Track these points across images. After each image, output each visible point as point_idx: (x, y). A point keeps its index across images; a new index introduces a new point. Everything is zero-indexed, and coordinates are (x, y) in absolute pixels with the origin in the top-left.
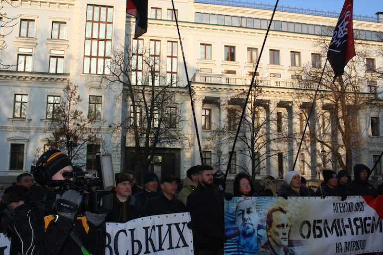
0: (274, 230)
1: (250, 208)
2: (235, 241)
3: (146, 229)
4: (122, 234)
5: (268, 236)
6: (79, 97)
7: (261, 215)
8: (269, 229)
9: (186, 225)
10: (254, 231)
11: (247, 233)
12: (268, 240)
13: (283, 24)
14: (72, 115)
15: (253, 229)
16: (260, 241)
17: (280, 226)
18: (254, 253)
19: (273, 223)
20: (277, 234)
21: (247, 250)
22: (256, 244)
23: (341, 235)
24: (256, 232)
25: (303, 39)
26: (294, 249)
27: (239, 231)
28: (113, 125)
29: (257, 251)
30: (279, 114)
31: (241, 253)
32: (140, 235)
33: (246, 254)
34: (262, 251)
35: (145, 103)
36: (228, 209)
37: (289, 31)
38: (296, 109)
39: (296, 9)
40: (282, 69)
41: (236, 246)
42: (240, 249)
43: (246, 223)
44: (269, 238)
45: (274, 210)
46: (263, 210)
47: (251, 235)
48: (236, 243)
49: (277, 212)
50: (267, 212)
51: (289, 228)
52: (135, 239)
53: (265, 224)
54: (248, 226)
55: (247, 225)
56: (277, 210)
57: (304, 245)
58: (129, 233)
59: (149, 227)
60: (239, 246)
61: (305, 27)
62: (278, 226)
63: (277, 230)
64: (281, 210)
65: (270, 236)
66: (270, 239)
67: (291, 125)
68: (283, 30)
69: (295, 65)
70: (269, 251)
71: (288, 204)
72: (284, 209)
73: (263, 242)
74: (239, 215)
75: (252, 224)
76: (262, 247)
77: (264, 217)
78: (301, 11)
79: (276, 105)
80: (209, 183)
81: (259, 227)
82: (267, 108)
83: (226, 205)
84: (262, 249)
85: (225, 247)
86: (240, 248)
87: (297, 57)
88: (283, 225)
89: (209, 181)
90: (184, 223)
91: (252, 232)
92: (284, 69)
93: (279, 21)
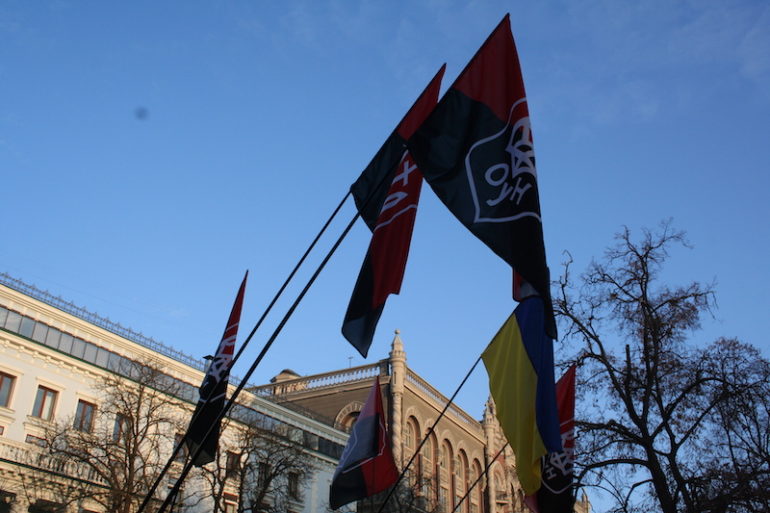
13: (38, 326)
25: (70, 368)
37: (47, 344)
39: (60, 300)
40: (10, 418)
61: (79, 346)
68: (34, 338)
69: (40, 416)
78: (81, 313)
87: (48, 400)
92: (14, 419)
93: (32, 319)
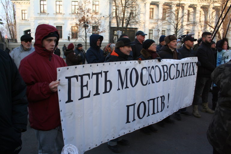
1: (228, 56)
3: (183, 64)
4: (173, 66)
6: (89, 1)
9: (196, 63)
14: (86, 10)
28: (105, 16)
30: (189, 11)
32: (180, 68)
35: (122, 4)
36: (218, 56)
38: (199, 9)
52: (178, 69)
58: (176, 66)
59: (184, 64)
67: (194, 18)
74: (223, 59)
79: (188, 6)
80: (210, 42)
82: (183, 8)
83: (218, 54)
90: (195, 63)
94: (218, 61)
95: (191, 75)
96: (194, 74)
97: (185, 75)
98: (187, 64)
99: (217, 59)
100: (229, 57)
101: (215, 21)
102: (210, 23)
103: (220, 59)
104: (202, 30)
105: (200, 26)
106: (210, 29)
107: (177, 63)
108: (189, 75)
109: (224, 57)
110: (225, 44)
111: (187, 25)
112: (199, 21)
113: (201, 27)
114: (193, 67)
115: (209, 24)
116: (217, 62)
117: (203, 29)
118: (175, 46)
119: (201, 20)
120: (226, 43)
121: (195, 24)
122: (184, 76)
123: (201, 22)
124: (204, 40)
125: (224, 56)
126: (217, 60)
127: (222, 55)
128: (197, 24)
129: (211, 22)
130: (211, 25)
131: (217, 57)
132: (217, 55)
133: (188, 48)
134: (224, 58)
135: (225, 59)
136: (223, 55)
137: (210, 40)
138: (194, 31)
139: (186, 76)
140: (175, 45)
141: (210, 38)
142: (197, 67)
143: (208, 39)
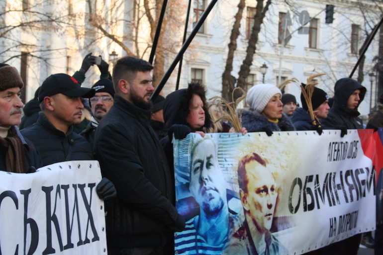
0: (253, 199)
1: (211, 157)
2: (192, 226)
3: (47, 190)
5: (245, 211)
7: (227, 170)
8: (245, 198)
10: (222, 205)
11: (212, 208)
12: (246, 220)
15: (221, 199)
16: (233, 223)
17: (262, 191)
18: (220, 249)
19: (249, 186)
20: (259, 206)
21: (210, 244)
22: (227, 230)
23: (334, 204)
24: (226, 204)
26: (277, 235)
27: (198, 205)
29: (227, 244)
31: (200, 251)
33: (208, 252)
34: (234, 245)
41: (193, 237)
42: (199, 244)
43: (206, 189)
44: (247, 215)
45: (246, 160)
46: (230, 161)
47: (218, 211)
48: (194, 231)
49: (251, 162)
50: (236, 164)
51: (276, 194)
52: (29, 217)
53: (237, 189)
54: (210, 195)
55: (208, 192)
56: (251, 159)
57: (291, 227)
59: (51, 188)
60: (198, 237)
62: (259, 191)
63: (259, 198)
64: (257, 158)
65: (249, 212)
66: (249, 219)
70: (244, 243)
71: (266, 147)
72: (263, 157)
73: (237, 225)
74: (195, 171)
75: (216, 190)
76: (235, 235)
77: (234, 175)
80: (146, 99)
81: (230, 196)
84: (234, 240)
85: (176, 241)
86: (200, 241)
88: (265, 189)
89: (146, 95)
90: (91, 186)
91: (220, 205)
94: (179, 180)
95: (87, 241)
96: (96, 238)
97: (65, 243)
98: (62, 191)
99: (176, 169)
100: (212, 161)
101: (122, 16)
102: (107, 24)
103: (183, 169)
104: (80, 50)
105: (74, 33)
106: (109, 45)
107: (26, 189)
108: (80, 243)
109: (199, 161)
110: (197, 108)
111: (22, 25)
112: (66, 13)
113: (77, 36)
114: (88, 207)
115: (104, 26)
116: (177, 184)
117: (82, 45)
118: (14, 114)
119: (75, 10)
120: (197, 100)
121: (54, 23)
122: (62, 248)
123: (77, 18)
124: (126, 91)
125: (196, 158)
126: (176, 175)
127: (189, 155)
128: (62, 24)
129: (109, 20)
130: (110, 33)
131: (175, 161)
132: (175, 155)
133: (59, 126)
134: (198, 165)
135: (201, 167)
136: (192, 155)
137: (150, 92)
138: (49, 49)
139: (70, 245)
140: (13, 110)
141: (145, 82)
142: (103, 204)
143: (141, 86)
